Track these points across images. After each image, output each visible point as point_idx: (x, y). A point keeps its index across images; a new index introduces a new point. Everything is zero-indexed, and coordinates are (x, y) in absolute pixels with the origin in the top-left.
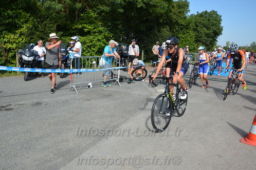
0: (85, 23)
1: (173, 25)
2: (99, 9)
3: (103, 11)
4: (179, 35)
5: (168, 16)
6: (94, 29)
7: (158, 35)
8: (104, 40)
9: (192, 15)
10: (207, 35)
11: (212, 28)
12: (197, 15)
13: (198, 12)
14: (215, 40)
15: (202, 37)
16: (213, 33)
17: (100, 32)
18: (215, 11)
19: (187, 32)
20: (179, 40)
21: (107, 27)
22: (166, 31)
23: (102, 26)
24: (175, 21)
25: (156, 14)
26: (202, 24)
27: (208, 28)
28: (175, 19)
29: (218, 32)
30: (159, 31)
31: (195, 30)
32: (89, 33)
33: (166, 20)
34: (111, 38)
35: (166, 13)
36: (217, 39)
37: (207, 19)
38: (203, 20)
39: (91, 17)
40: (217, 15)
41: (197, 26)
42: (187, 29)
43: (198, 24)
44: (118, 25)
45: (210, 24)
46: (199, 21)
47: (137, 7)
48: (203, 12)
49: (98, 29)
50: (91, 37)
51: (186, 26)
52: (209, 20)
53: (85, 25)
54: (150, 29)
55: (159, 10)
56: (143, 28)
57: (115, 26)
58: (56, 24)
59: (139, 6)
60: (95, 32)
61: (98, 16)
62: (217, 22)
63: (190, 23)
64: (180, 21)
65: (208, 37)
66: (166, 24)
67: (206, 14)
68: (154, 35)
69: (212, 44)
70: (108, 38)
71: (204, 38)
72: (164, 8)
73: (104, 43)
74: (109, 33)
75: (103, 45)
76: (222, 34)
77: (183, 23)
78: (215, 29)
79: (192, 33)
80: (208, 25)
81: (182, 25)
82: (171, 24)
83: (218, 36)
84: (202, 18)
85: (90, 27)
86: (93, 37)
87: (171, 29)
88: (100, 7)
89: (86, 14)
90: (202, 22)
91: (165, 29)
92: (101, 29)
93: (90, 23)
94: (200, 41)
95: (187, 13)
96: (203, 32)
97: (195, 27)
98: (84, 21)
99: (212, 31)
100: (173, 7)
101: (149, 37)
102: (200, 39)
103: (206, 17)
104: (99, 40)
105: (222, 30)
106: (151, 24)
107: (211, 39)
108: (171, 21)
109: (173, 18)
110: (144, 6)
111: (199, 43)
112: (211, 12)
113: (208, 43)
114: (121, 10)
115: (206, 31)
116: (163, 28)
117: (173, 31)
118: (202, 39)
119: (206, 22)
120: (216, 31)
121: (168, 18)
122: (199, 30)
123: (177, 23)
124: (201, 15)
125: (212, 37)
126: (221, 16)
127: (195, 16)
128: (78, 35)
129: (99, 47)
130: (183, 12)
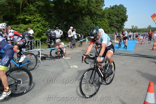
0: (27, 15)
1: (93, 15)
2: (37, 4)
3: (39, 6)
4: (97, 22)
5: (88, 9)
6: (34, 18)
7: (82, 22)
8: (42, 27)
9: (106, 8)
10: (117, 22)
11: (120, 16)
12: (110, 8)
13: (110, 6)
14: (123, 25)
15: (114, 23)
16: (121, 20)
17: (38, 21)
18: (122, 5)
19: (103, 20)
20: (98, 25)
21: (43, 18)
22: (87, 19)
23: (40, 16)
24: (94, 12)
25: (80, 7)
26: (114, 14)
27: (118, 17)
28: (94, 11)
29: (124, 19)
30: (83, 20)
31: (108, 18)
32: (30, 22)
33: (87, 12)
34: (47, 25)
35: (87, 7)
36: (124, 24)
37: (117, 10)
38: (114, 11)
39: (32, 10)
40: (124, 8)
41: (110, 15)
42: (103, 17)
43: (111, 14)
44: (52, 16)
45: (119, 14)
46: (112, 12)
47: (64, 2)
48: (114, 6)
49: (37, 19)
50: (31, 25)
51: (102, 15)
52: (118, 11)
53: (26, 16)
54: (76, 18)
55: (81, 5)
56: (70, 18)
57: (50, 17)
58: (2, 15)
59: (65, 2)
60: (35, 21)
61: (37, 9)
62: (124, 12)
63: (104, 14)
64: (97, 12)
65: (118, 23)
66: (88, 14)
67: (116, 7)
68: (79, 23)
69: (121, 28)
70: (45, 26)
71: (115, 24)
72: (84, 3)
73: (41, 29)
74: (45, 22)
75: (41, 31)
76: (127, 20)
77: (99, 14)
78: (122, 17)
79: (107, 21)
80: (117, 15)
81: (99, 15)
82: (91, 14)
83: (125, 21)
84: (113, 10)
85: (30, 18)
86: (33, 25)
87: (91, 18)
88: (37, 3)
89: (28, 8)
90: (114, 13)
91: (87, 18)
92: (39, 19)
93: (31, 15)
94: (113, 26)
95: (103, 6)
96: (114, 19)
97: (109, 16)
98: (25, 13)
99: (120, 19)
100: (92, 2)
101: (76, 24)
102: (112, 24)
103: (116, 9)
104: (37, 27)
105: (127, 18)
106: (77, 15)
107: (120, 24)
108: (91, 12)
109: (92, 10)
110: (69, 1)
111: (112, 27)
112: (119, 6)
113: (118, 27)
114: (53, 5)
115: (117, 19)
116: (86, 17)
117: (93, 19)
118: (114, 24)
119: (116, 12)
120: (123, 18)
121: (89, 10)
122: (112, 18)
123: (95, 14)
124: (113, 8)
125: (121, 23)
126: (126, 8)
127: (108, 8)
128: (22, 24)
129: (37, 32)
130: (99, 6)
